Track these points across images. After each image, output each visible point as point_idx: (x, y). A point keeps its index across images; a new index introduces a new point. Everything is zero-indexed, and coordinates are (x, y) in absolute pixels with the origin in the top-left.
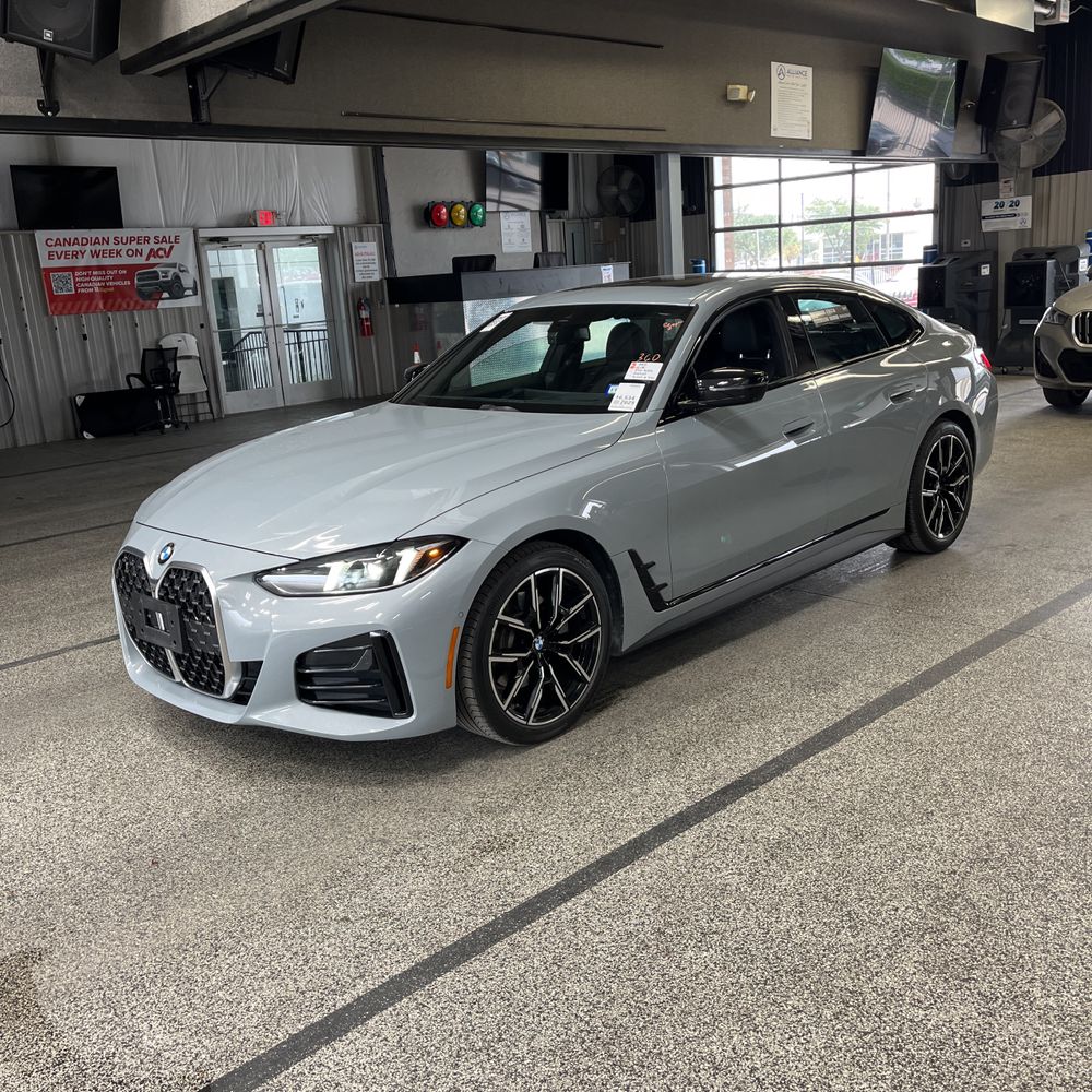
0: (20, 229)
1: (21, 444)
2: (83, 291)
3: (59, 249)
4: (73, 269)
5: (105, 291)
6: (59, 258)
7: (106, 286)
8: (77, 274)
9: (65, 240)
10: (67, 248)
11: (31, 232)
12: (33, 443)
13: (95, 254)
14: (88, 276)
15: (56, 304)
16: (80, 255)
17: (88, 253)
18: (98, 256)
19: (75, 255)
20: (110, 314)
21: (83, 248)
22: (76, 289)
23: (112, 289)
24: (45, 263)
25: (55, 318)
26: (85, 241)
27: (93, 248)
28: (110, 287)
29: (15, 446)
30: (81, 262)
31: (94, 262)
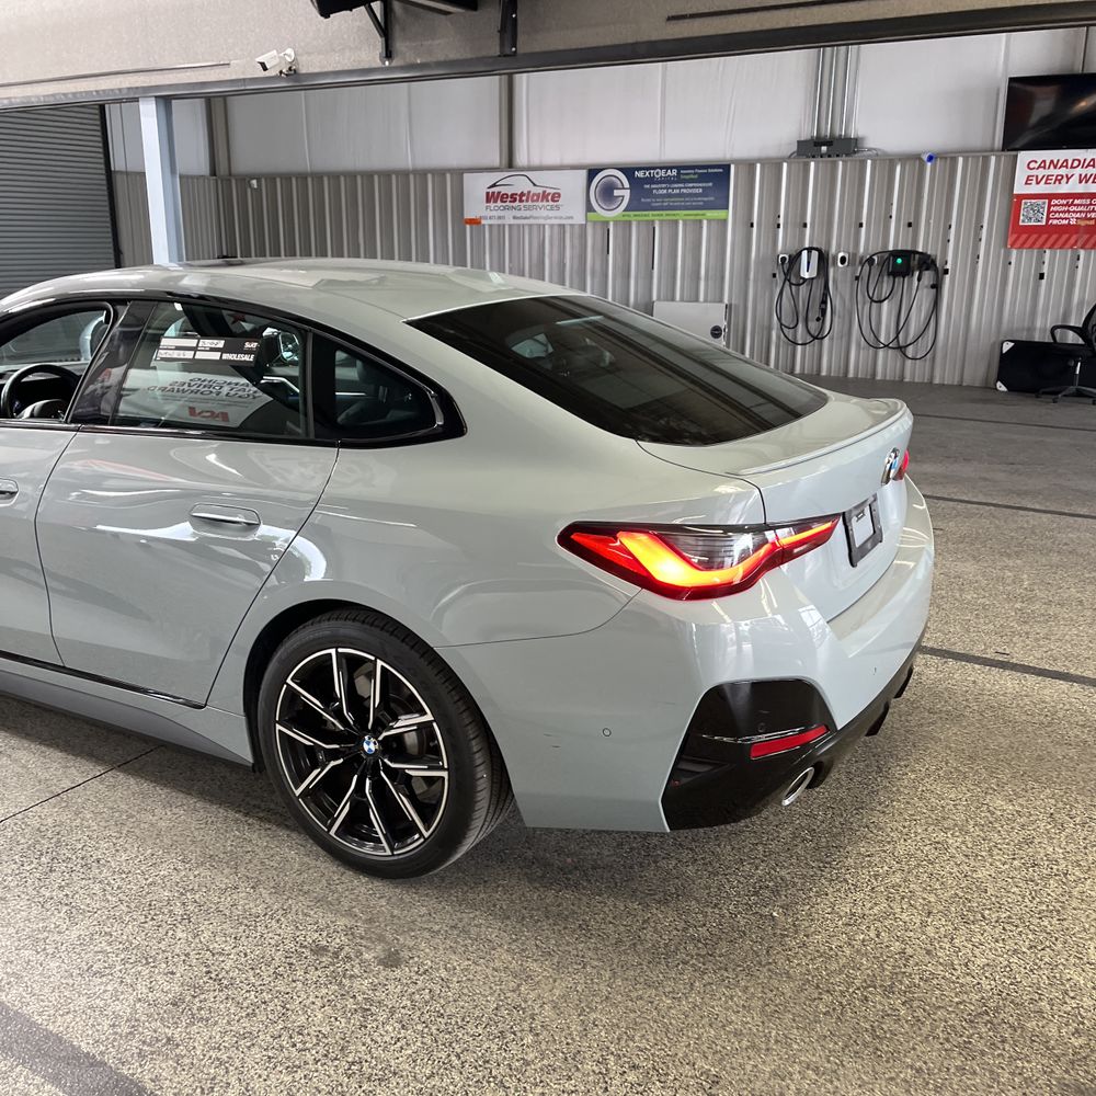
0: (1003, 150)
1: (937, 381)
2: (1055, 222)
3: (1041, 173)
4: (1050, 197)
5: (1083, 223)
6: (1038, 183)
7: (1086, 219)
8: (1054, 202)
9: (1052, 162)
10: (1053, 171)
11: (1014, 153)
12: (950, 383)
13: (1083, 179)
14: (1067, 205)
15: (1019, 235)
16: (1065, 179)
17: (1076, 178)
18: (1086, 182)
19: (1059, 180)
20: (1082, 253)
21: (1069, 172)
22: (1048, 219)
23: (1092, 222)
24: (1019, 188)
25: (1014, 252)
26: (1076, 163)
27: (1084, 172)
28: (1091, 219)
29: (931, 383)
30: (1064, 188)
31: (1081, 188)
